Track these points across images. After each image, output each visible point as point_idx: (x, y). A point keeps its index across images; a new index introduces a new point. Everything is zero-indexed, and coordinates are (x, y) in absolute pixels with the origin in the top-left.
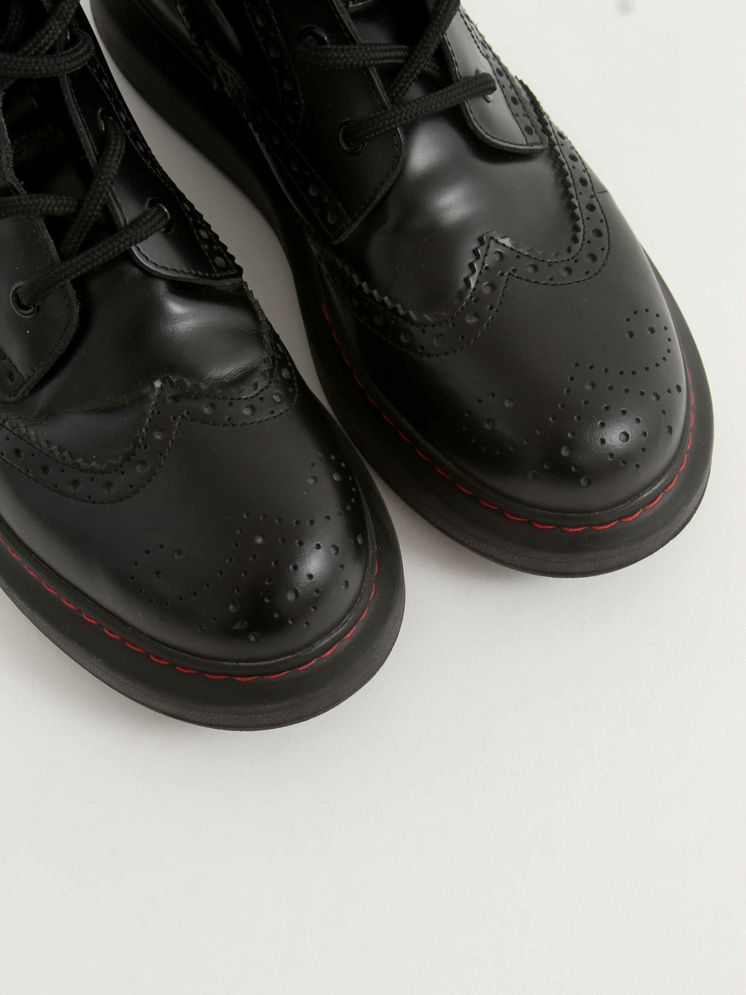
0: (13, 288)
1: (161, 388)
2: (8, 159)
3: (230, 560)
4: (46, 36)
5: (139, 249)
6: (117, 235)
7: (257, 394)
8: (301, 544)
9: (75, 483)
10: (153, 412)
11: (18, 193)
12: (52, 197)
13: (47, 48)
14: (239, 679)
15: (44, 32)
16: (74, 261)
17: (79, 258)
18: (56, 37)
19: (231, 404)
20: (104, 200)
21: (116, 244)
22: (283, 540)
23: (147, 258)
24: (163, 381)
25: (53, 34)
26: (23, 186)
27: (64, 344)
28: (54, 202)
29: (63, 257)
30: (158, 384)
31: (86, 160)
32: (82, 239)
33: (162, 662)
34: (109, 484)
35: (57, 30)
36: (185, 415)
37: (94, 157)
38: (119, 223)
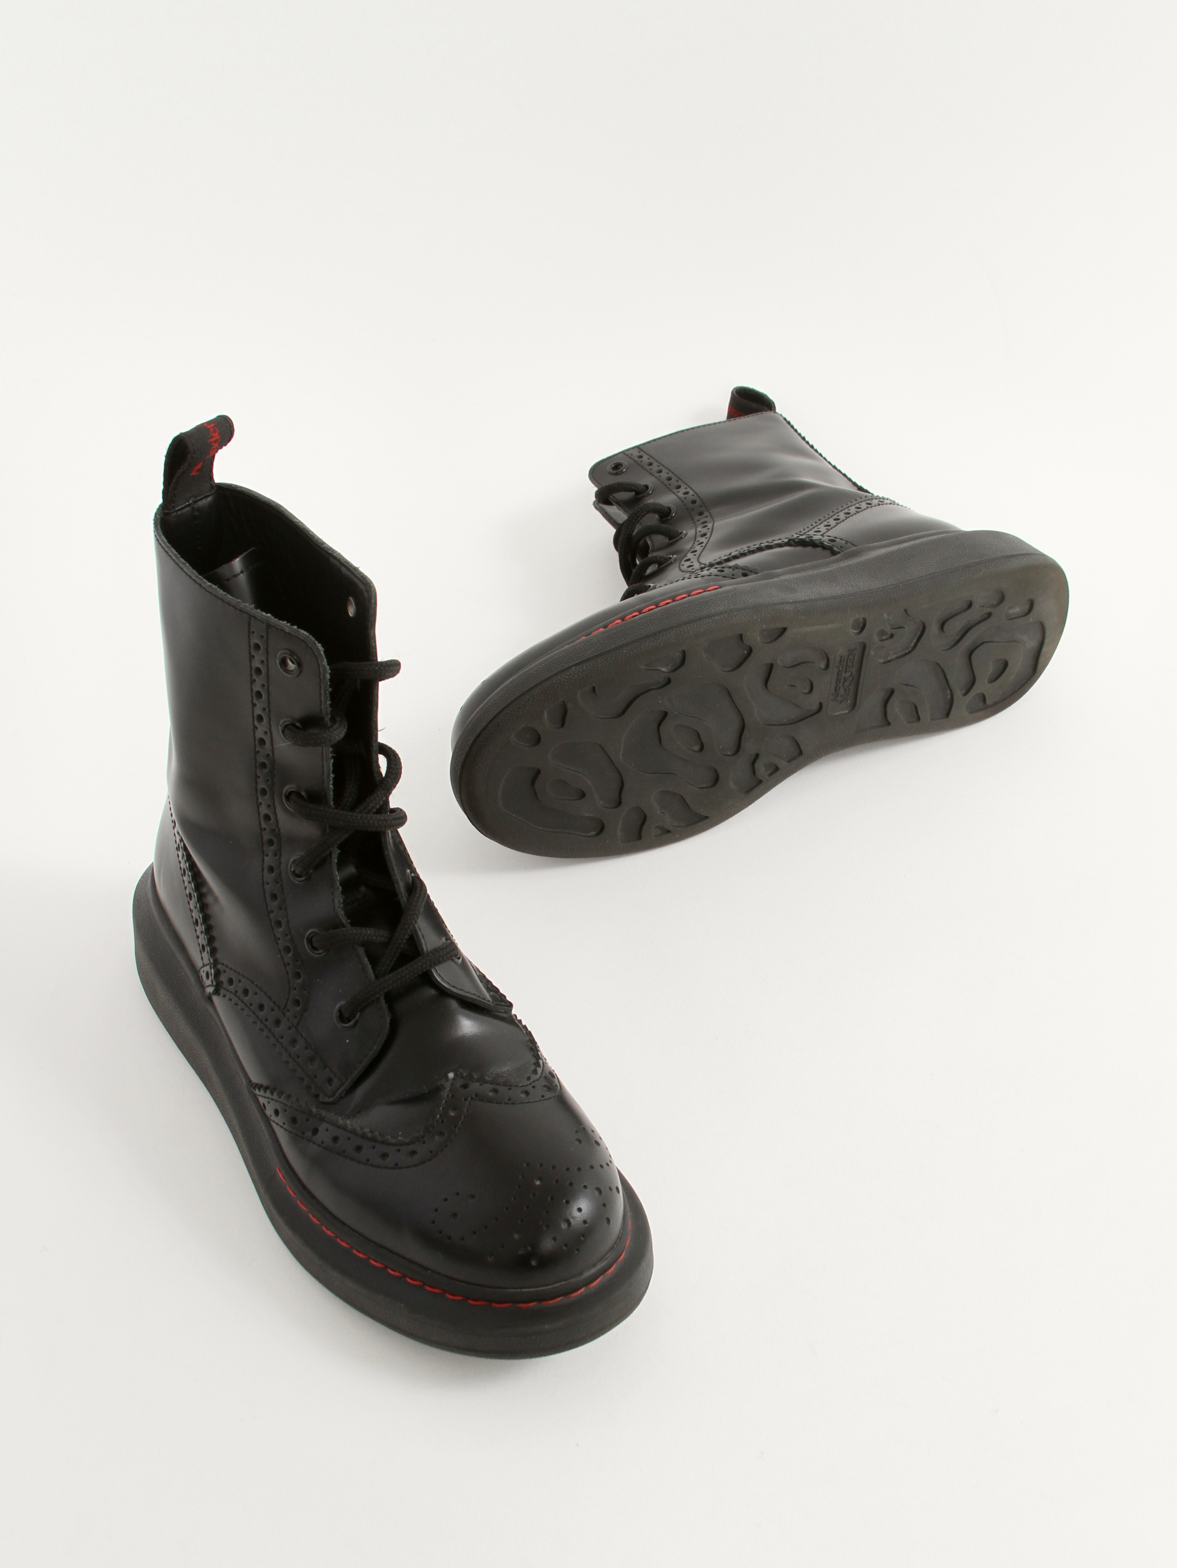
0: (337, 1007)
1: (454, 1079)
2: (339, 902)
3: (515, 1198)
4: (374, 801)
5: (437, 971)
6: (420, 958)
7: (530, 1084)
8: (568, 1202)
9: (384, 1156)
10: (448, 1096)
11: (344, 926)
12: (372, 929)
13: (375, 810)
14: (522, 1305)
15: (372, 798)
16: (387, 978)
17: (391, 975)
18: (381, 802)
19: (510, 1089)
20: (411, 931)
21: (420, 964)
22: (552, 1199)
23: (443, 978)
24: (456, 1074)
25: (379, 801)
26: (349, 923)
27: (376, 1048)
28: (373, 932)
29: (377, 977)
30: (451, 1075)
31: (399, 902)
32: (393, 963)
33: (456, 1298)
34: (413, 1153)
35: (382, 797)
36: (474, 1097)
37: (405, 898)
38: (423, 949)
